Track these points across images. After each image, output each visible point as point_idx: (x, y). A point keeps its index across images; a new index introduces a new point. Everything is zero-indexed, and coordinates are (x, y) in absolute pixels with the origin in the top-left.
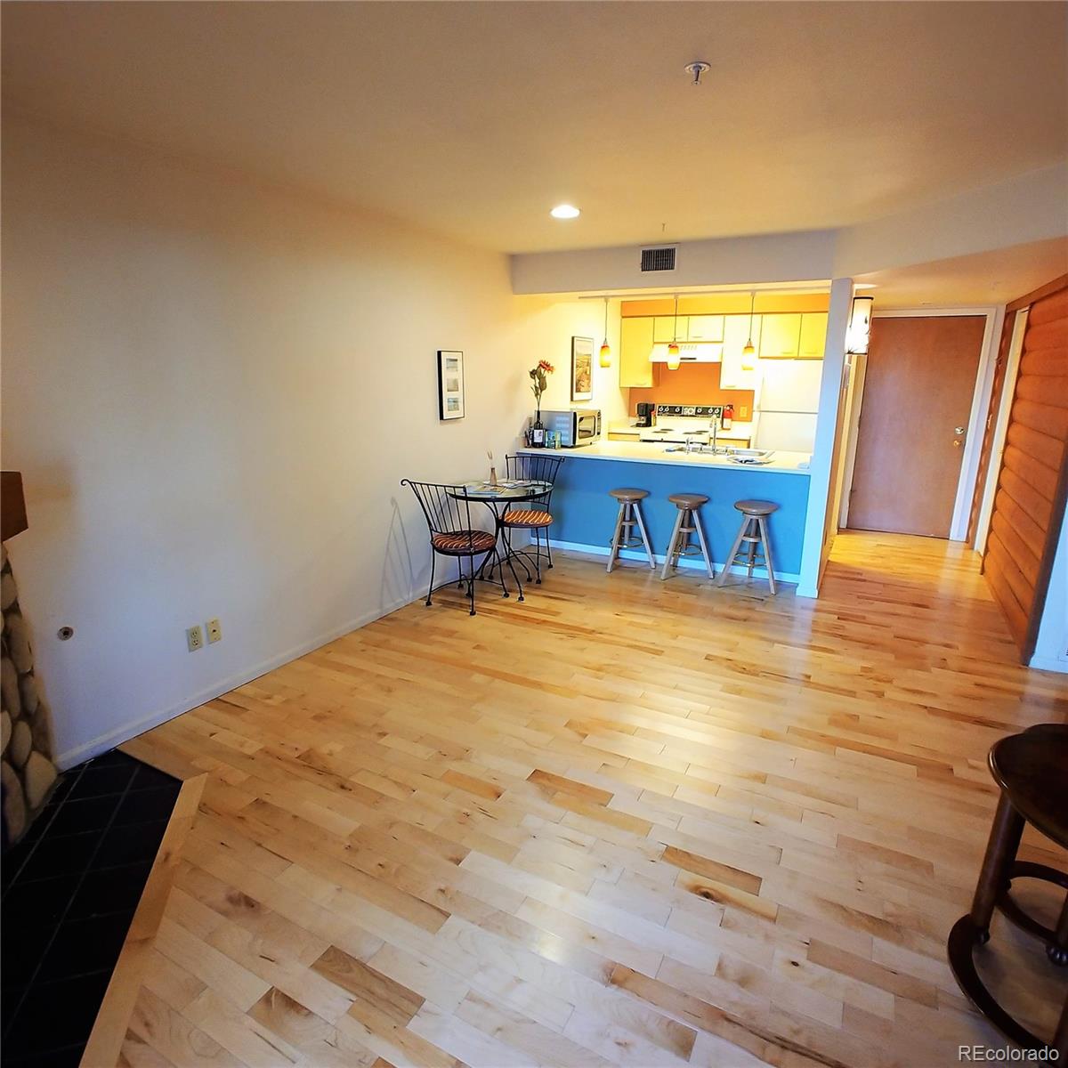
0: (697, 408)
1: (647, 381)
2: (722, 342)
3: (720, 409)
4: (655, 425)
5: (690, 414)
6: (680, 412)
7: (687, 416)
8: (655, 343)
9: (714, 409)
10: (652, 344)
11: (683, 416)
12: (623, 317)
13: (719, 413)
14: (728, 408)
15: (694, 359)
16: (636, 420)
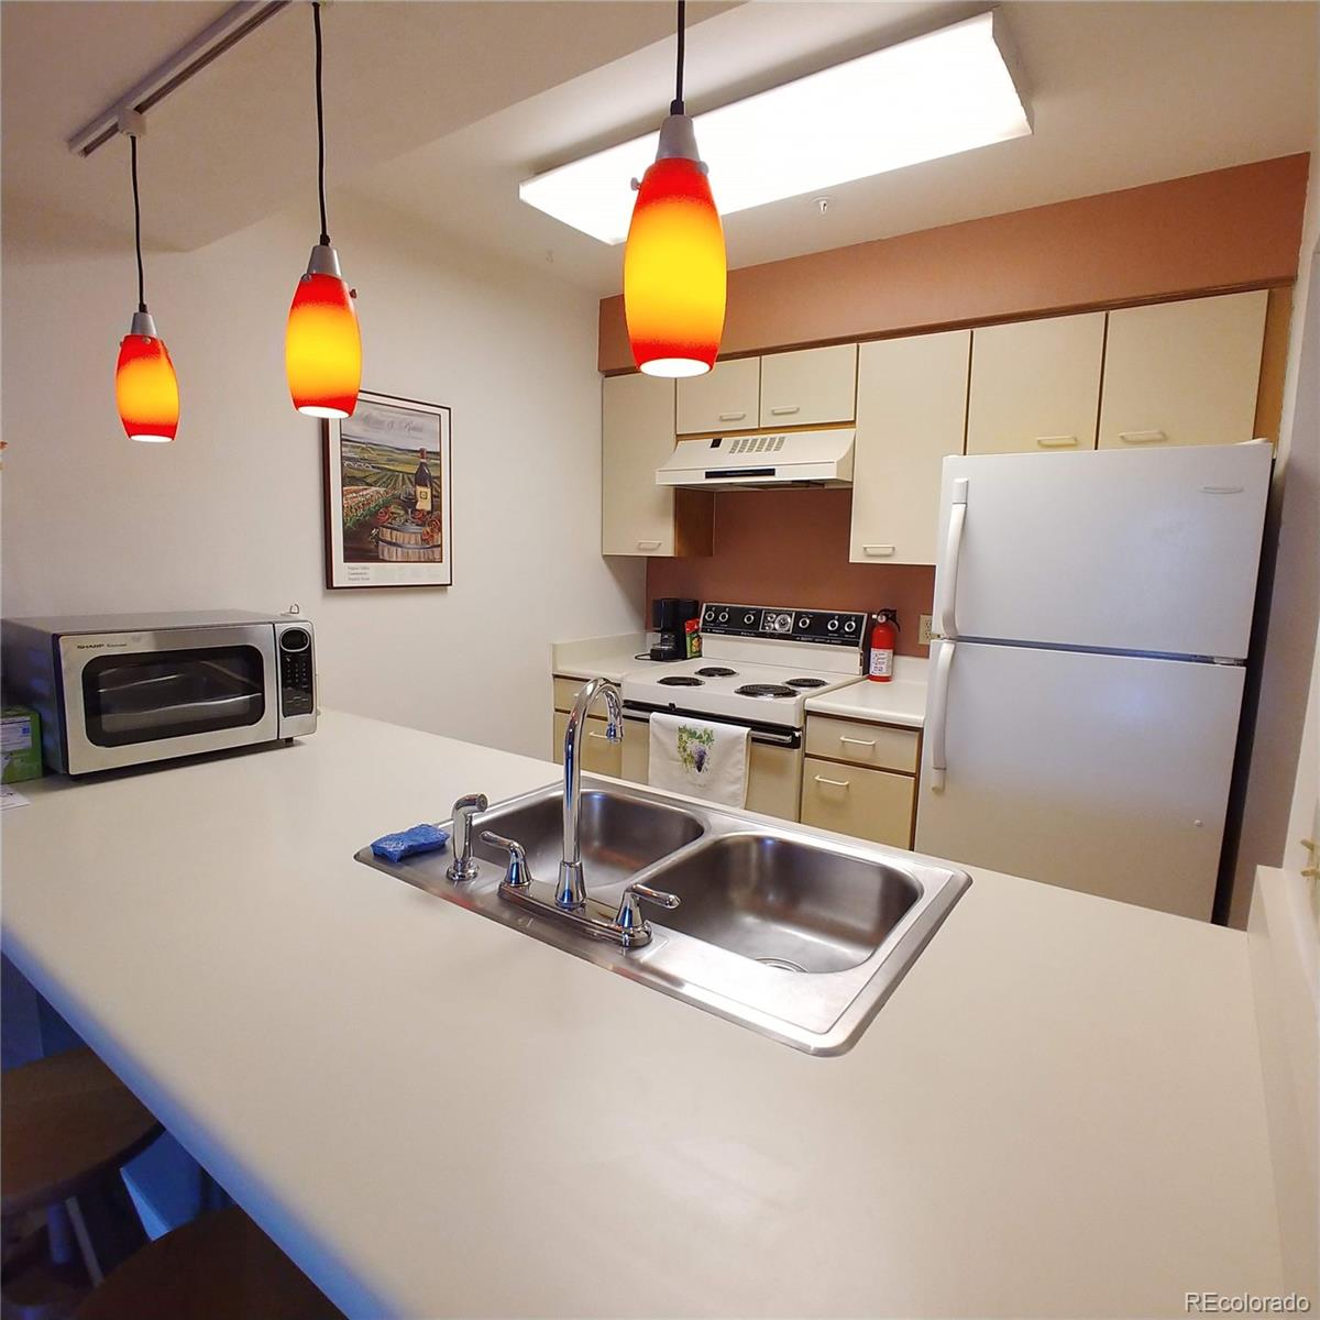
0: (799, 616)
1: (662, 541)
2: (852, 423)
3: (859, 620)
4: (699, 654)
5: (783, 631)
6: (756, 624)
7: (772, 636)
8: (679, 437)
9: (843, 619)
10: (673, 437)
11: (764, 635)
12: (609, 373)
13: (857, 631)
14: (882, 619)
15: (771, 472)
16: (653, 639)
